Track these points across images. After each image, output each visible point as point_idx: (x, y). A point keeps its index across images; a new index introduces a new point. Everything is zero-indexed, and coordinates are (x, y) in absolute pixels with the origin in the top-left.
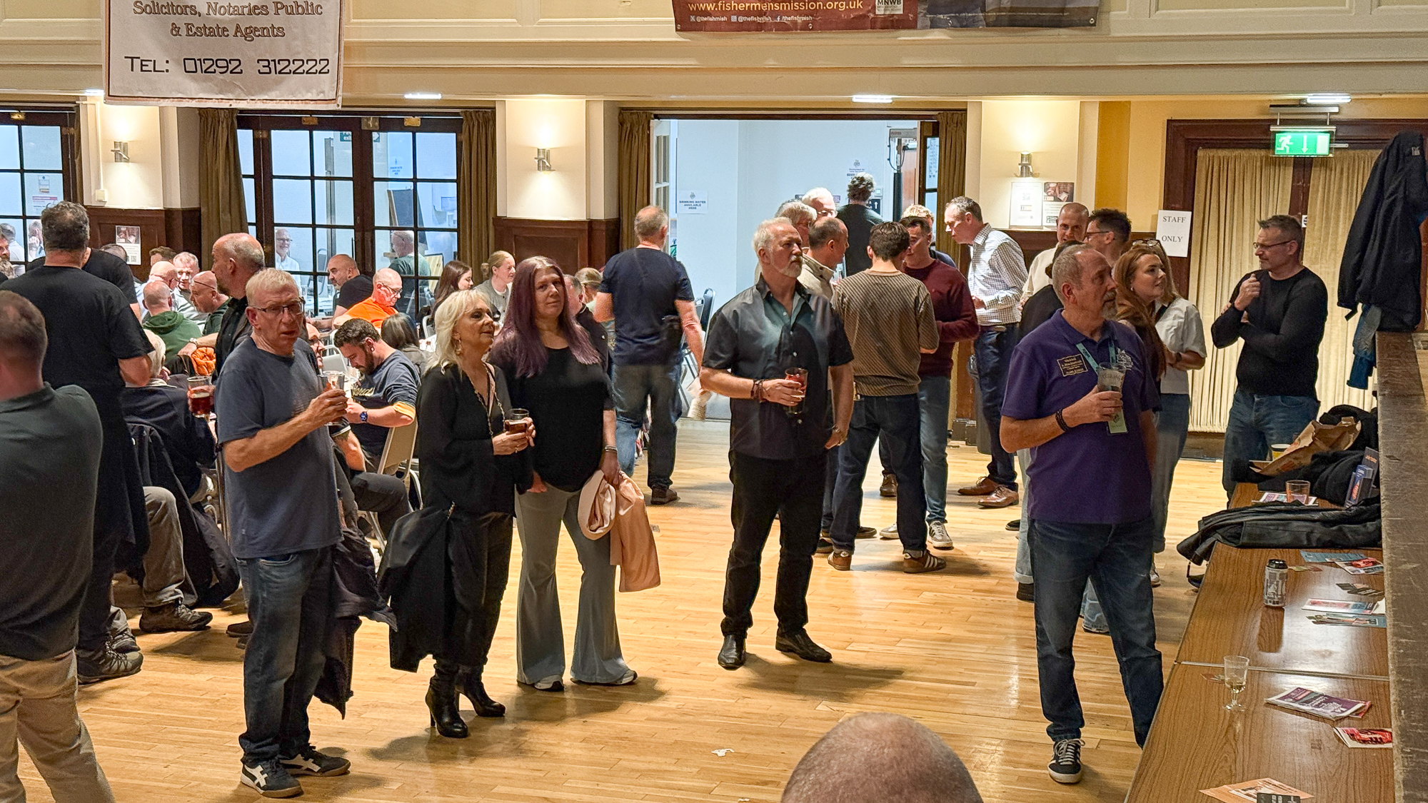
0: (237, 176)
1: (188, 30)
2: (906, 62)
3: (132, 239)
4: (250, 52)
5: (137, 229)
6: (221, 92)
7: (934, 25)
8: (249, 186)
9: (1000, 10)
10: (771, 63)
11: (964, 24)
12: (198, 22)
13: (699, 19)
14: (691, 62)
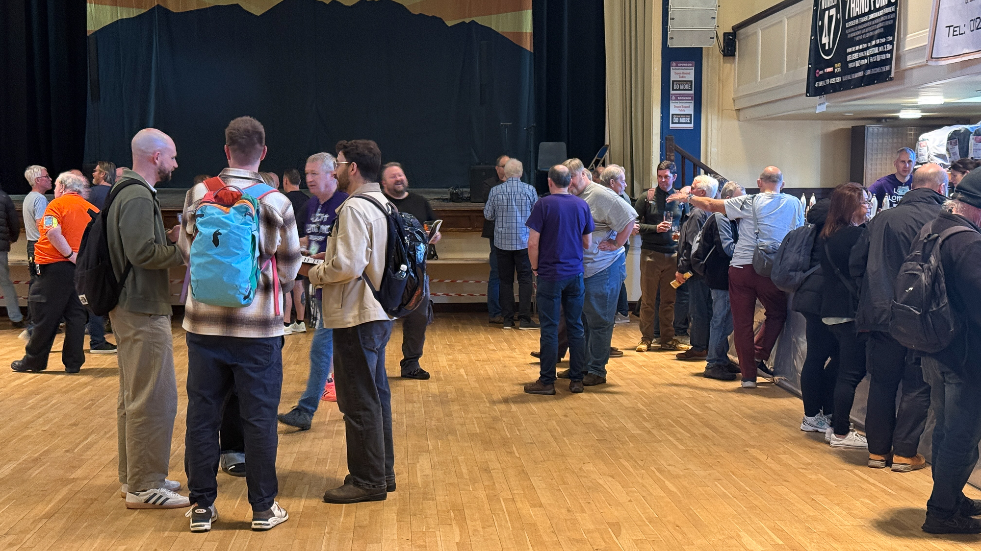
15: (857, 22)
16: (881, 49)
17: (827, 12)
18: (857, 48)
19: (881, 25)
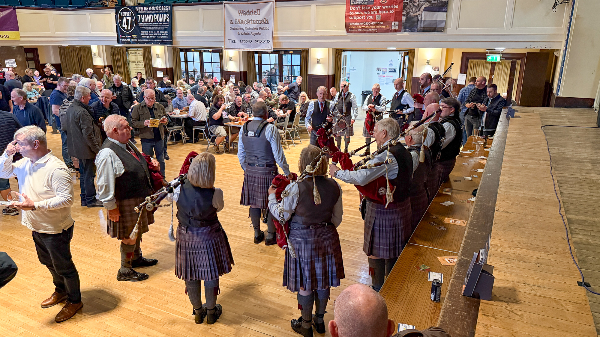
0: (255, 64)
1: (241, 33)
2: (398, 40)
3: (233, 78)
4: (254, 38)
5: (234, 76)
6: (248, 47)
7: (405, 31)
8: (257, 66)
9: (421, 28)
10: (367, 40)
11: (412, 31)
12: (243, 32)
13: (351, 30)
14: (349, 40)
15: (146, 24)
16: (162, 34)
17: (125, 18)
18: (147, 32)
19: (163, 27)
